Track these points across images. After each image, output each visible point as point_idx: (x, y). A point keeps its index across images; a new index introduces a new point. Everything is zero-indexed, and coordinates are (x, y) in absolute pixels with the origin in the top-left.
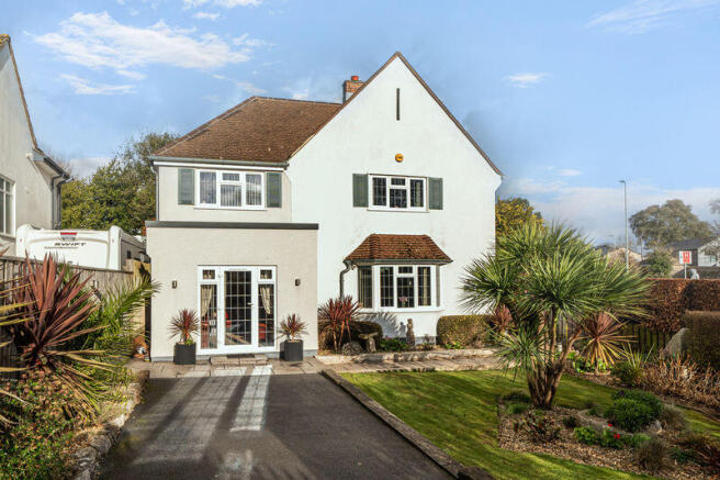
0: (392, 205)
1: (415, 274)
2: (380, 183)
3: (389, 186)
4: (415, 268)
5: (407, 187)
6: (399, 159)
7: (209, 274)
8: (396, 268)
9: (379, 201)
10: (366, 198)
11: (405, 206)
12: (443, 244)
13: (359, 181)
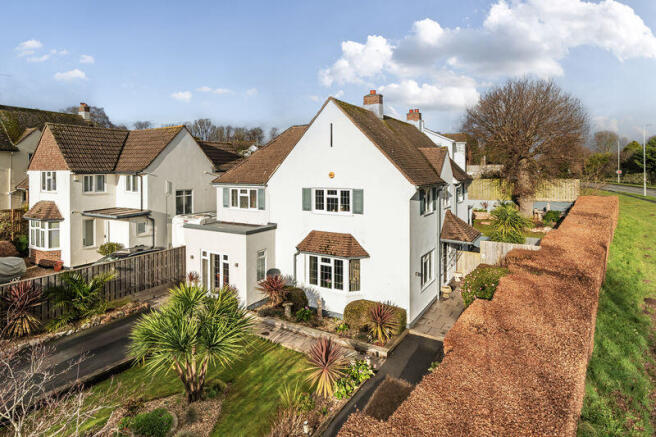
0: (328, 210)
1: (332, 264)
2: (320, 193)
3: (326, 196)
4: (332, 260)
5: (338, 196)
6: (332, 176)
7: (204, 254)
8: (319, 258)
9: (320, 206)
10: (310, 205)
11: (336, 210)
12: (364, 242)
13: (306, 192)
